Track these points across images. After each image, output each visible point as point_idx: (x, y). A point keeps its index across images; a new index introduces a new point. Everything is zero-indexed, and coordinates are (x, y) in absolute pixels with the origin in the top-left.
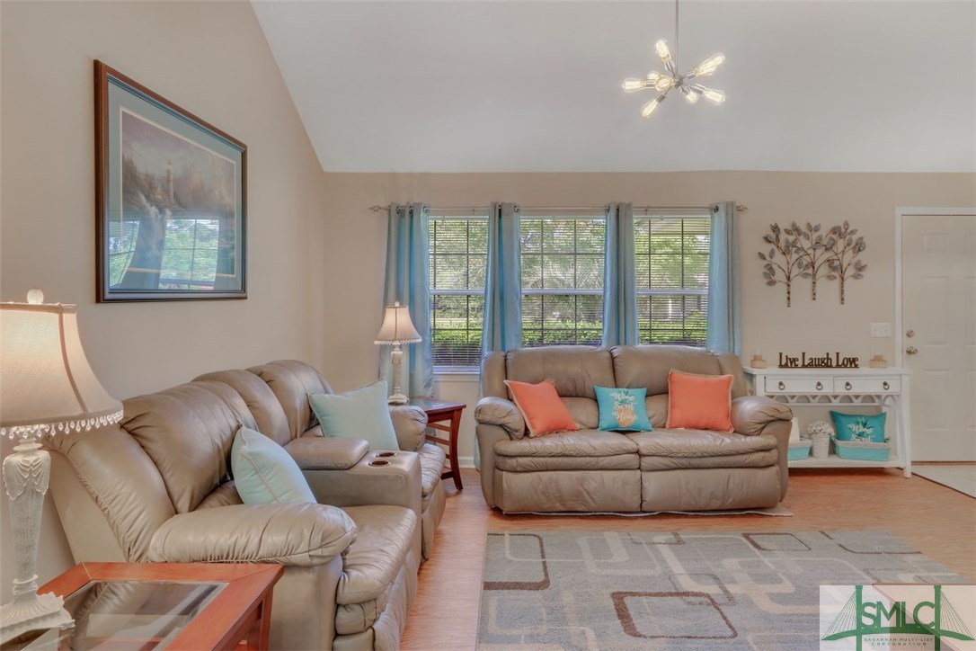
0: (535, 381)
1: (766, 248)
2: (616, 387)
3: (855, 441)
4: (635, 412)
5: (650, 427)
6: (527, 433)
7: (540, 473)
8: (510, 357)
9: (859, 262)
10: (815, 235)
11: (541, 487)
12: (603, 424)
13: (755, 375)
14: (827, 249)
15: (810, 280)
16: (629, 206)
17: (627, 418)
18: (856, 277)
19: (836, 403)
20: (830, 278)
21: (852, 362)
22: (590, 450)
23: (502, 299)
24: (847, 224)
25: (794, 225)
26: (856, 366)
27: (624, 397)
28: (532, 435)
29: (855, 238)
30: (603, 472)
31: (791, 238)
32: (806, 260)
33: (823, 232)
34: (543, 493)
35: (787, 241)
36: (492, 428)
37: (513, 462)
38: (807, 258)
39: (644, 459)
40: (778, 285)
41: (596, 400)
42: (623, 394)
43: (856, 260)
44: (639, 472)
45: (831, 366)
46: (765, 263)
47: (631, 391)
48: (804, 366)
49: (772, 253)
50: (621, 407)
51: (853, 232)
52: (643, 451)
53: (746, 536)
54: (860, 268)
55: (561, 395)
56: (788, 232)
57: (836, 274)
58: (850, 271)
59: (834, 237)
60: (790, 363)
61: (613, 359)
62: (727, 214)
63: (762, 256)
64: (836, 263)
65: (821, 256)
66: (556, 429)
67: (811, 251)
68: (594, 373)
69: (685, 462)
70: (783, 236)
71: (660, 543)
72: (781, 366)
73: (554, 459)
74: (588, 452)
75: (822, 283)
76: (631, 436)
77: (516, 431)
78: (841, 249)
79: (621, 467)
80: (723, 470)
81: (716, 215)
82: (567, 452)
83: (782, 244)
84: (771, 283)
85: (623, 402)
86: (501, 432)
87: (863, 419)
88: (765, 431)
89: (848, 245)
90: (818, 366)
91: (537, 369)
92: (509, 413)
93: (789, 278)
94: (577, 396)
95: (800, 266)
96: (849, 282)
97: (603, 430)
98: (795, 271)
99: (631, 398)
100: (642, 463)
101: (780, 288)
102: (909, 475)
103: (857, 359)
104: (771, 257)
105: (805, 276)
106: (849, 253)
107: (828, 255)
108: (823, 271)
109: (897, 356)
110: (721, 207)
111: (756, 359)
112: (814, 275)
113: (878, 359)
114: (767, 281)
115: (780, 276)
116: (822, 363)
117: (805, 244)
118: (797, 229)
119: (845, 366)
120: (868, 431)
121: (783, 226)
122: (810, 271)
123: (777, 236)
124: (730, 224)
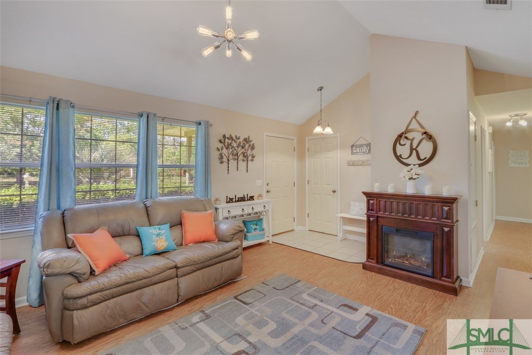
0: (92, 231)
1: (220, 146)
2: (150, 226)
3: (254, 233)
4: (166, 240)
5: (175, 247)
6: (92, 272)
7: (106, 302)
8: (67, 214)
9: (253, 154)
10: (238, 141)
11: (108, 312)
12: (147, 251)
13: (218, 209)
14: (242, 148)
15: (236, 161)
16: (155, 115)
17: (162, 244)
18: (252, 160)
19: (245, 217)
20: (243, 161)
21: (252, 198)
22: (146, 274)
23: (58, 170)
24: (249, 137)
25: (231, 135)
26: (253, 200)
27: (158, 231)
28: (97, 273)
29: (252, 143)
30: (154, 286)
31: (230, 142)
32: (235, 152)
33: (241, 140)
34: (111, 316)
35: (228, 143)
36: (60, 278)
37: (84, 301)
38: (235, 151)
39: (179, 270)
40: (224, 163)
41: (138, 236)
42: (157, 230)
43: (252, 153)
44: (176, 279)
45: (245, 201)
46: (220, 153)
47: (162, 227)
48: (236, 201)
49: (222, 148)
50: (157, 238)
51: (251, 141)
52: (179, 265)
53: (236, 298)
54: (253, 157)
55: (113, 237)
56: (228, 139)
57: (245, 159)
58: (250, 158)
59: (245, 142)
60: (230, 201)
61: (147, 208)
62: (205, 127)
63: (218, 149)
64: (246, 154)
65: (240, 151)
66: (115, 264)
67: (236, 148)
68: (135, 219)
69: (202, 265)
70: (227, 140)
71: (198, 322)
72: (227, 202)
73: (119, 288)
74: (144, 276)
75: (240, 162)
76: (167, 255)
77: (84, 274)
78: (247, 148)
79: (166, 279)
80: (219, 264)
81: (199, 126)
82: (129, 280)
83: (226, 144)
84: (222, 162)
85: (158, 235)
86: (70, 279)
87: (255, 222)
88: (234, 238)
89: (250, 146)
90: (241, 201)
91: (92, 221)
92: (77, 262)
93: (228, 160)
94: (124, 235)
95: (233, 154)
96: (250, 162)
97: (147, 256)
98: (231, 157)
99: (163, 232)
100: (178, 273)
101: (225, 164)
102: (271, 243)
103: (253, 196)
104: (222, 150)
105: (234, 159)
106: (250, 150)
107: (243, 150)
108: (241, 157)
109: (264, 194)
110: (202, 123)
111: (217, 200)
112: (238, 159)
113: (260, 196)
114: (220, 161)
115: (225, 159)
116: (242, 199)
117: (235, 145)
118: (232, 138)
119: (250, 200)
120: (258, 227)
121: (227, 136)
122: (236, 157)
123: (224, 140)
124: (207, 132)
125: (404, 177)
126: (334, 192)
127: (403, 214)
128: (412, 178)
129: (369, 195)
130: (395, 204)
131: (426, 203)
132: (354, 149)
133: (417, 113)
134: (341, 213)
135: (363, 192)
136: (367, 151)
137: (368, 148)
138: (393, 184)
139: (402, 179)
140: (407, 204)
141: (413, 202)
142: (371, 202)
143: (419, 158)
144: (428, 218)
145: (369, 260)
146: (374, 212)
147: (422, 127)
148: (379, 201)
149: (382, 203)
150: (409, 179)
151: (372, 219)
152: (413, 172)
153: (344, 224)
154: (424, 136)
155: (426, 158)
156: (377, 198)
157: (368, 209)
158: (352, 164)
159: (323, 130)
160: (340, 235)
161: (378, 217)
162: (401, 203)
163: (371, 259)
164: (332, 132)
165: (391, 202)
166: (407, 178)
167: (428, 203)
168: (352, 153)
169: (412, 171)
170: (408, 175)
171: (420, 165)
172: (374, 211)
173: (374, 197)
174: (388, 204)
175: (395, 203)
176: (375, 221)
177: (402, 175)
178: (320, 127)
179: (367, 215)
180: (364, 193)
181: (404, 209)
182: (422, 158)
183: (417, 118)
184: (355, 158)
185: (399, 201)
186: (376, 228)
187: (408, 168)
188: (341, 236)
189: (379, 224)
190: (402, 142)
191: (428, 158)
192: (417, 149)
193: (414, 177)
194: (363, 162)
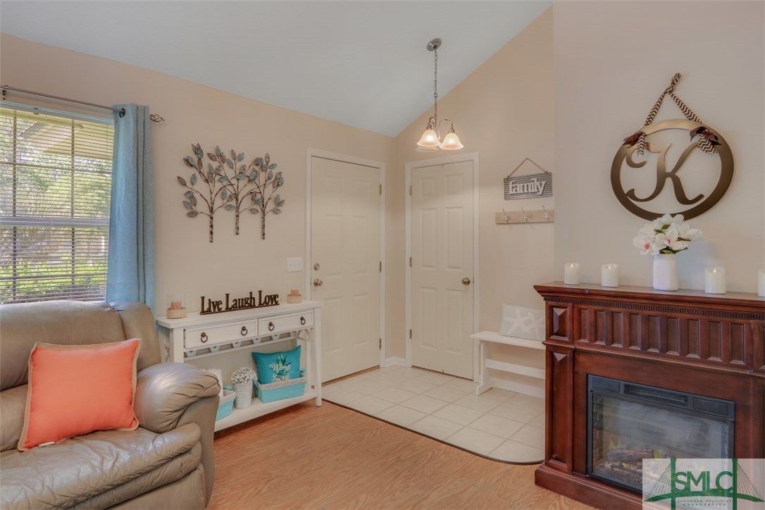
1: (187, 173)
3: (275, 382)
9: (278, 197)
10: (239, 164)
13: (173, 328)
14: (250, 181)
15: (233, 213)
18: (276, 211)
19: (257, 344)
20: (253, 211)
21: (273, 300)
24: (268, 157)
25: (217, 150)
26: (277, 303)
29: (275, 172)
31: (215, 165)
32: (229, 190)
33: (247, 161)
35: (210, 167)
38: (230, 188)
40: (200, 216)
43: (275, 195)
45: (254, 306)
46: (186, 189)
48: (228, 309)
49: (194, 179)
51: (273, 166)
54: (279, 203)
56: (211, 157)
57: (258, 208)
58: (270, 206)
59: (257, 168)
60: (211, 308)
62: (136, 122)
63: (182, 182)
64: (259, 196)
65: (245, 188)
67: (234, 181)
70: (206, 161)
72: (203, 312)
75: (245, 217)
78: (262, 182)
81: (122, 121)
83: (205, 170)
84: (193, 214)
87: (283, 356)
88: (183, 419)
89: (269, 178)
90: (242, 307)
93: (212, 210)
95: (223, 196)
96: (270, 217)
98: (218, 202)
101: (203, 220)
102: (319, 403)
103: (276, 296)
104: (192, 184)
105: (229, 208)
106: (270, 188)
107: (251, 187)
108: (246, 204)
109: (308, 289)
110: (129, 111)
111: (173, 307)
112: (238, 208)
113: (294, 294)
114: (187, 212)
115: (202, 206)
116: (246, 304)
117: (230, 173)
118: (221, 155)
119: (267, 305)
120: (287, 368)
121: (207, 149)
122: (233, 203)
123: (200, 159)
124: (141, 134)
125: (647, 247)
126: (467, 283)
127: (646, 345)
128: (668, 248)
129: (552, 295)
130: (622, 320)
131: (712, 318)
132: (511, 185)
133: (676, 79)
134: (481, 330)
135: (536, 287)
136: (541, 189)
137: (543, 183)
138: (615, 266)
139: (642, 253)
140: (658, 320)
141: (674, 314)
142: (558, 312)
143: (682, 199)
144: (719, 360)
145: (551, 461)
146: (566, 339)
147: (691, 116)
148: (580, 310)
149: (587, 315)
150: (662, 252)
151: (559, 357)
152: (673, 232)
153: (489, 357)
154: (697, 138)
155: (701, 196)
156: (575, 302)
157: (550, 332)
158: (506, 221)
159: (441, 141)
160: (480, 379)
161: (575, 351)
162: (639, 317)
163: (556, 459)
164: (461, 146)
165: (613, 313)
166: (656, 249)
167: (718, 319)
168: (507, 196)
169: (669, 232)
170: (660, 241)
171: (688, 215)
172: (565, 336)
173: (567, 301)
174: (604, 320)
175: (621, 315)
176: (569, 364)
177: (639, 241)
178: (433, 132)
179: (548, 346)
180: (541, 290)
181: (649, 333)
182: (690, 197)
183: (676, 93)
184: (513, 206)
185: (634, 311)
186: (570, 382)
187: (657, 224)
188: (482, 384)
189: (580, 370)
190: (636, 159)
191: (707, 195)
192: (678, 174)
193: (676, 246)
194: (530, 215)
